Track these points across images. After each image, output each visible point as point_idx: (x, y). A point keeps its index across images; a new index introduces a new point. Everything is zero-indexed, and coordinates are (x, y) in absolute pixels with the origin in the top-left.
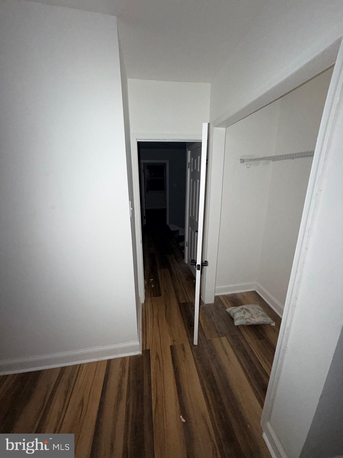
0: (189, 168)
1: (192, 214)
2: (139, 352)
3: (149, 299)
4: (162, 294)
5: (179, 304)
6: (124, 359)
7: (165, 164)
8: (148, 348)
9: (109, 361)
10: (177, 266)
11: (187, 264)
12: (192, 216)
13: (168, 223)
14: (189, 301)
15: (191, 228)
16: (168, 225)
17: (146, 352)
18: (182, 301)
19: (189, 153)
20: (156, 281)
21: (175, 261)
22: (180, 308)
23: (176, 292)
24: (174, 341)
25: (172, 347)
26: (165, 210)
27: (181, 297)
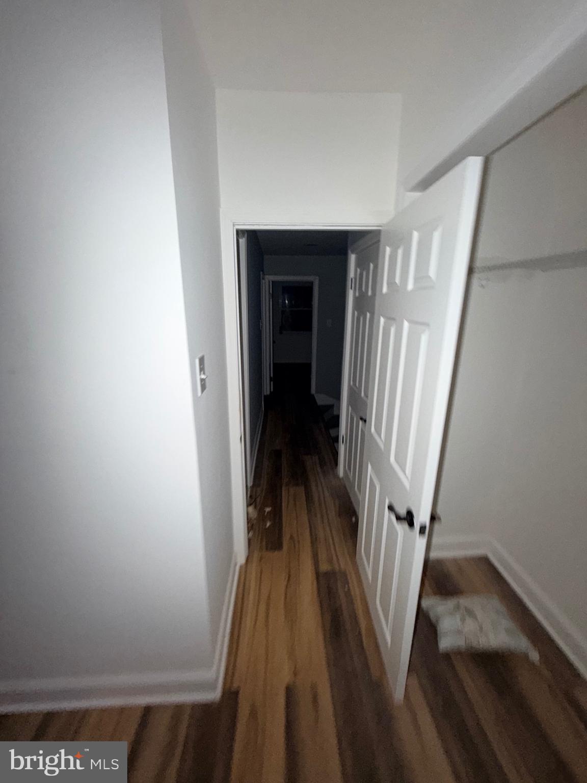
0: (351, 288)
1: (354, 381)
2: (215, 695)
3: (256, 555)
4: (285, 547)
5: (318, 574)
6: (179, 708)
7: (312, 283)
8: (235, 685)
9: (148, 710)
10: (323, 481)
11: (343, 478)
12: (353, 384)
13: (313, 391)
14: (339, 566)
15: (351, 411)
16: (313, 395)
17: (231, 696)
18: (324, 567)
19: (353, 258)
20: (277, 514)
21: (319, 470)
22: (318, 582)
23: (314, 541)
24: (295, 674)
25: (290, 692)
26: (309, 366)
27: (323, 556)
